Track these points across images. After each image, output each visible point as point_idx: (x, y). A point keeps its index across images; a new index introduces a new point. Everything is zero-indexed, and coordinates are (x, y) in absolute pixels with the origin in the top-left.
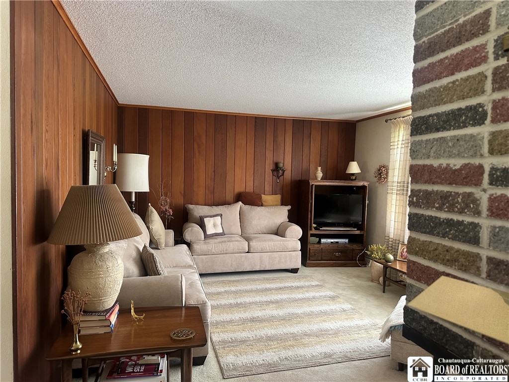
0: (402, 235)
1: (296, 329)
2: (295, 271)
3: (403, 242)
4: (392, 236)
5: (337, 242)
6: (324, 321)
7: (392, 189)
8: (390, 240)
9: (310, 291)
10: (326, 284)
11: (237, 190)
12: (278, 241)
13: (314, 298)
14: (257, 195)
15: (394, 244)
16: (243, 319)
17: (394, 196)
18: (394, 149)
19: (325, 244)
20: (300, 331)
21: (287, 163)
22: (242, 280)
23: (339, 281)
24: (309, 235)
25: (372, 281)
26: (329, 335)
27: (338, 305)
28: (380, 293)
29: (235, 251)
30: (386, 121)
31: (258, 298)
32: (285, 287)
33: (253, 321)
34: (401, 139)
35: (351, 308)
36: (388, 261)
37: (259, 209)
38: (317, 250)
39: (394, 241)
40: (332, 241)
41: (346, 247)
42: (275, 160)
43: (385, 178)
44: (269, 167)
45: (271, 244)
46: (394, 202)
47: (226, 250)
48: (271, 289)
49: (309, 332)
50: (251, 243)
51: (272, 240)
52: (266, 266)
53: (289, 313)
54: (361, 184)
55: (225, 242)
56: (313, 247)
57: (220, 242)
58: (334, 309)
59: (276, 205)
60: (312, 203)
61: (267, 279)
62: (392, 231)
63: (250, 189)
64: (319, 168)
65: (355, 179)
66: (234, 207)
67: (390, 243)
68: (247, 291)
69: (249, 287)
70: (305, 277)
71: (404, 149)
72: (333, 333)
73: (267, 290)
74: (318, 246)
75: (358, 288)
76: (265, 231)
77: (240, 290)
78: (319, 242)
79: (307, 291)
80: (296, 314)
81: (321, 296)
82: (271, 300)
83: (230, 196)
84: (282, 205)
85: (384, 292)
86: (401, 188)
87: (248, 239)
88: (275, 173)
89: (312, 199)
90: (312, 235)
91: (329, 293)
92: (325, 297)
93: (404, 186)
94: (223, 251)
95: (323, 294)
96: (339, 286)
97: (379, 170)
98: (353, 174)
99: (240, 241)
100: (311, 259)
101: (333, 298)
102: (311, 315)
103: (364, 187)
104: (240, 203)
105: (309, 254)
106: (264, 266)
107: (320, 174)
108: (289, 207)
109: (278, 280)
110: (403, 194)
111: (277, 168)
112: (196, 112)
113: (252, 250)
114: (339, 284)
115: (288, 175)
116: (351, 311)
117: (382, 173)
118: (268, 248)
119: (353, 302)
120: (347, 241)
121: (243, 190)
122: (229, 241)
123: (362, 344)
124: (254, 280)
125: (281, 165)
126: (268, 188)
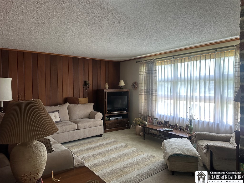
0: (148, 112)
1: (119, 165)
2: (100, 136)
3: (149, 116)
4: (143, 113)
5: (117, 119)
6: (128, 158)
7: (142, 93)
8: (142, 115)
9: (114, 145)
10: (118, 140)
11: (65, 96)
12: (92, 121)
13: (117, 148)
14: (76, 98)
15: (144, 117)
16: (89, 166)
17: (143, 96)
18: (141, 75)
19: (112, 120)
20: (121, 166)
21: (90, 81)
22: (76, 145)
23: (123, 137)
24: (105, 117)
25: (136, 135)
26: (135, 165)
27: (130, 150)
28: (143, 140)
29: (70, 130)
30: (137, 62)
31: (90, 153)
32: (100, 145)
33: (95, 166)
34: (144, 70)
35: (136, 149)
36: (145, 125)
37: (78, 105)
38: (109, 123)
39: (144, 116)
40: (115, 118)
41: (121, 120)
42: (84, 80)
43: (136, 88)
44: (81, 83)
45: (89, 123)
46: (143, 98)
47: (65, 130)
48: (94, 147)
49: (125, 166)
50: (79, 125)
51: (89, 121)
52: (87, 136)
53: (110, 158)
54: (126, 90)
55: (64, 125)
56: (107, 122)
57: (61, 126)
58: (129, 151)
59: (86, 103)
60: (106, 101)
61: (89, 142)
62: (143, 111)
63: (71, 95)
64: (107, 84)
65: (123, 88)
66: (64, 105)
67: (142, 116)
68: (82, 151)
69: (81, 148)
70: (107, 138)
71: (146, 75)
72: (136, 164)
73: (92, 148)
74: (109, 121)
75: (133, 139)
76: (83, 117)
77: (78, 151)
78: (109, 120)
79: (112, 145)
80: (114, 158)
81: (120, 146)
82: (97, 153)
83: (60, 100)
84: (89, 103)
85: (144, 139)
86: (146, 92)
87: (76, 123)
88: (85, 87)
89: (106, 99)
90: (106, 116)
91: (122, 144)
92: (122, 146)
93: (147, 91)
94: (64, 131)
95: (120, 145)
96: (124, 140)
97: (133, 84)
98: (122, 86)
99: (72, 124)
100: (106, 128)
101: (126, 146)
102: (121, 157)
103: (127, 92)
104: (68, 103)
105: (105, 126)
106: (86, 136)
107: (107, 87)
108: (93, 104)
109: (95, 142)
110: (147, 94)
111: (85, 84)
112: (39, 54)
113: (79, 128)
114: (124, 139)
115: (91, 87)
116: (137, 151)
117: (135, 85)
118: (87, 126)
119: (135, 147)
120: (121, 117)
121: (67, 96)
122: (66, 125)
123: (151, 166)
124: (82, 144)
125: (88, 82)
126: (81, 94)
